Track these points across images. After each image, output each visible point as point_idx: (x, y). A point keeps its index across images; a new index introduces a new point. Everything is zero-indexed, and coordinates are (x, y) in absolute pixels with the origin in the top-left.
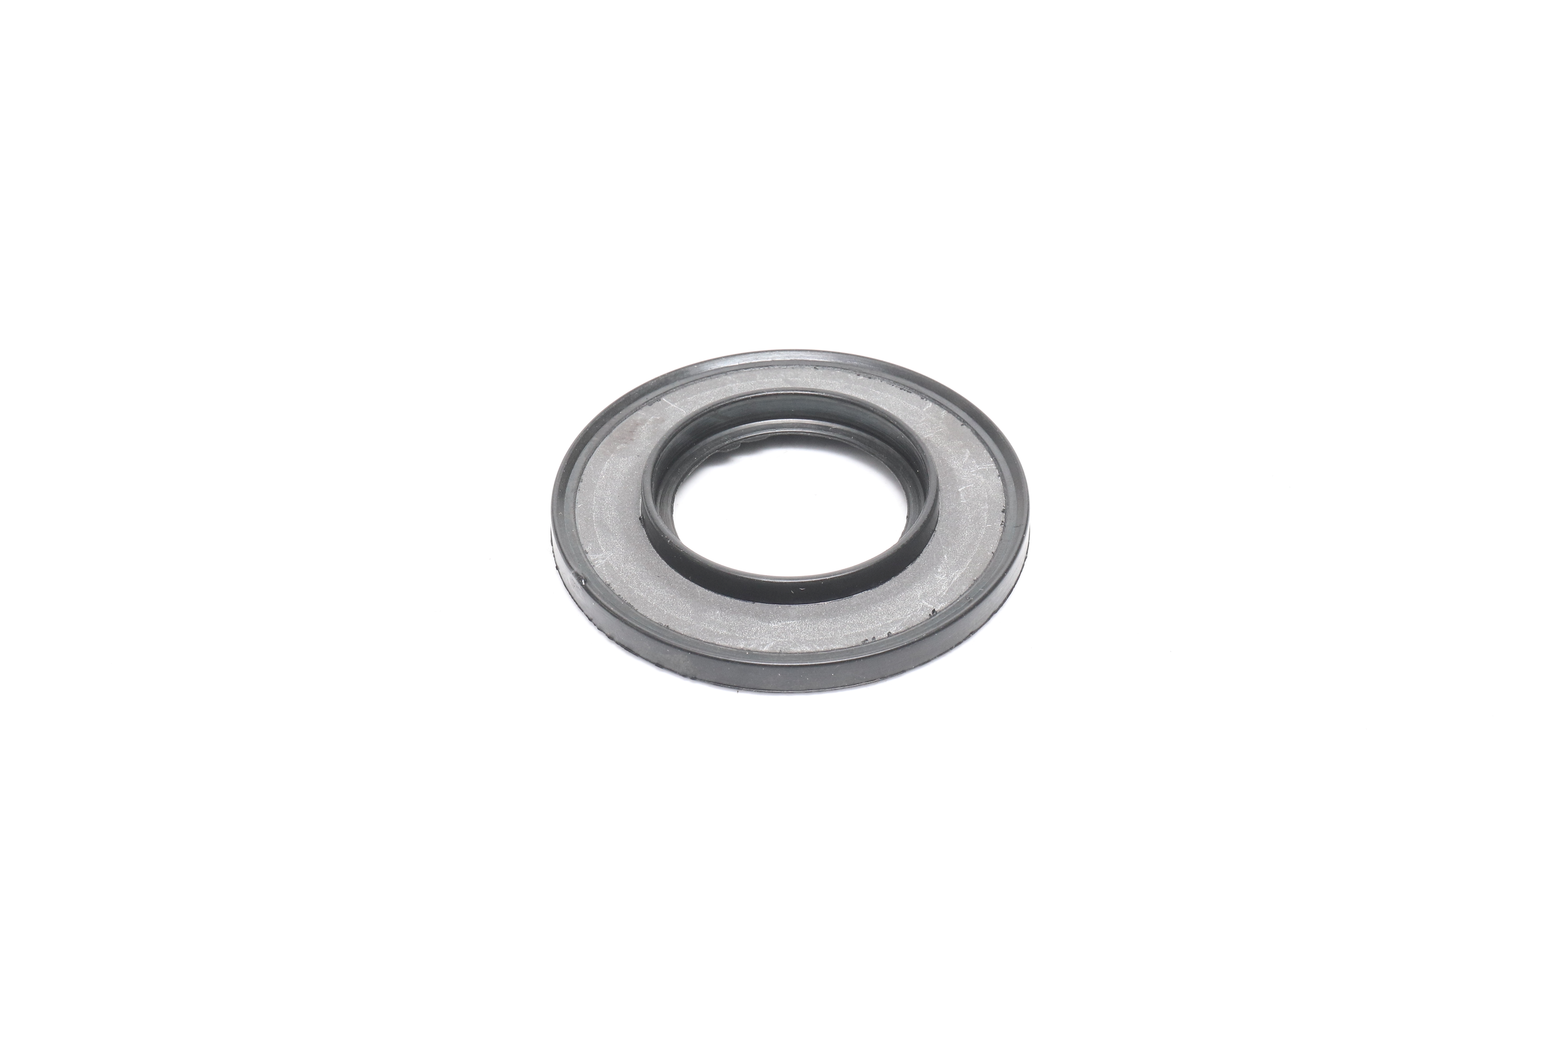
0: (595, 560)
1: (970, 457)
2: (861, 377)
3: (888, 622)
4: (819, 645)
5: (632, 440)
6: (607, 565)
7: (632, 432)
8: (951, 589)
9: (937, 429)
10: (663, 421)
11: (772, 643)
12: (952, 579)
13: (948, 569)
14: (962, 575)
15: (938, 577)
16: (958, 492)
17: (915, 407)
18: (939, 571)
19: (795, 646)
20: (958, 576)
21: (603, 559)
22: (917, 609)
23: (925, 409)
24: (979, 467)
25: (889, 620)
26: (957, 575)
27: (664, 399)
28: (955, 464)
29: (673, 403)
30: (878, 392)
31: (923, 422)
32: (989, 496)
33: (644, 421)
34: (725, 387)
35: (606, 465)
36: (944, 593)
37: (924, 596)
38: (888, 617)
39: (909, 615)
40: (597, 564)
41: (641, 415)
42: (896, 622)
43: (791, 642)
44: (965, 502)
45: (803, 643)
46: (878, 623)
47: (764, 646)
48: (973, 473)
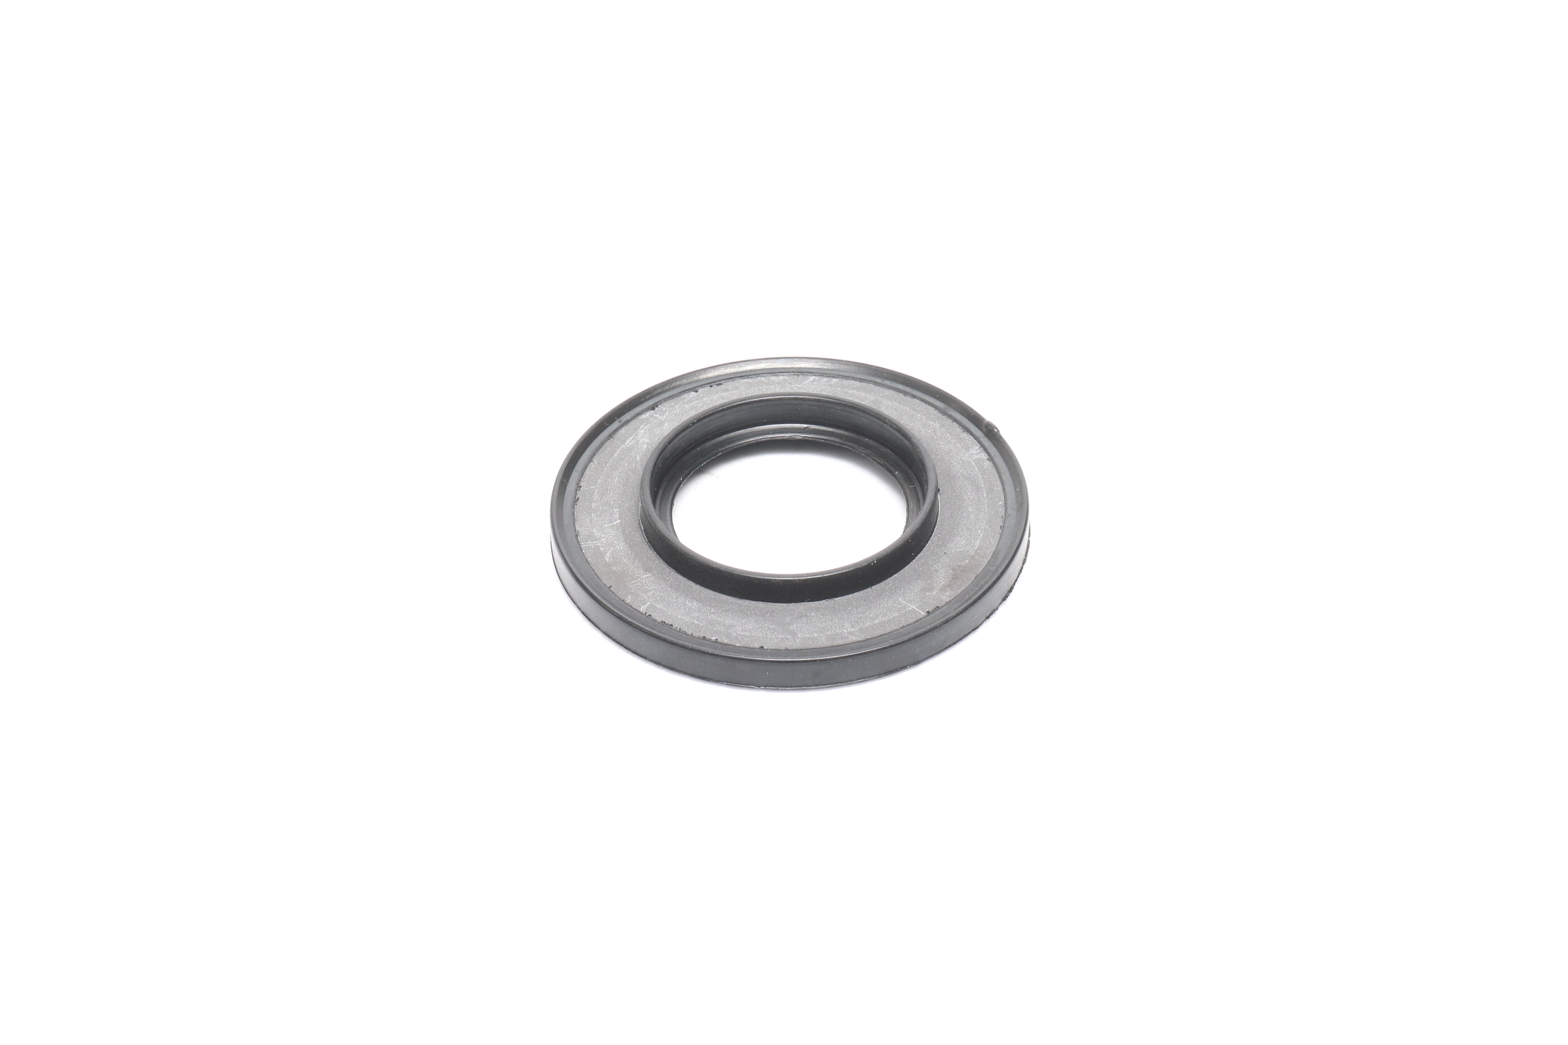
0: (980, 453)
1: (606, 553)
2: (713, 638)
3: (697, 402)
4: (762, 382)
5: (953, 570)
6: (967, 449)
7: (955, 578)
8: (636, 430)
9: (637, 582)
10: (922, 590)
11: (806, 382)
12: (633, 439)
13: (637, 448)
14: (625, 441)
15: (647, 441)
16: (620, 518)
17: (658, 606)
18: (645, 446)
19: (784, 381)
20: (627, 442)
21: (971, 454)
22: (669, 412)
23: (648, 604)
24: (597, 543)
25: (696, 403)
26: (629, 442)
27: (924, 614)
28: (621, 546)
29: (913, 610)
30: (696, 622)
31: (651, 590)
32: (590, 515)
33: (943, 589)
34: (859, 627)
35: (978, 543)
36: (642, 426)
37: (661, 423)
38: (697, 406)
39: (677, 408)
40: (977, 450)
41: (946, 597)
42: (690, 401)
43: (788, 383)
44: (615, 510)
45: (777, 383)
46: (707, 400)
47: (814, 380)
48: (604, 538)
